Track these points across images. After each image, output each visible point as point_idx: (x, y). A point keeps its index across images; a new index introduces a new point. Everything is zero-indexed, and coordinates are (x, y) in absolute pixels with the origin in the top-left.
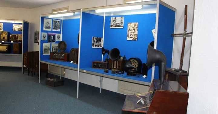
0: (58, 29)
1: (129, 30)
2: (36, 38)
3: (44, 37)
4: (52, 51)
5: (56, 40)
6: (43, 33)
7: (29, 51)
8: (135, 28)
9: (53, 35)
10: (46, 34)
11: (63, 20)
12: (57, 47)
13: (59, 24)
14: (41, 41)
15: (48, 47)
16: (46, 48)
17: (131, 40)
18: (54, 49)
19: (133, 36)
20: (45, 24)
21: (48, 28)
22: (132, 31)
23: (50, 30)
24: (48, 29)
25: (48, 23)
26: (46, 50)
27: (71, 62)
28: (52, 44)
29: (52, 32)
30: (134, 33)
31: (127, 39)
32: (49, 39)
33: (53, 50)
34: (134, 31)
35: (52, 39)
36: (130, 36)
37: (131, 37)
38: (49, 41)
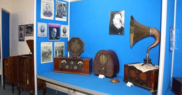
0: (64, 17)
2: (21, 34)
3: (42, 31)
4: (56, 56)
5: (61, 37)
6: (40, 24)
7: (11, 55)
9: (56, 28)
10: (45, 26)
11: (70, 3)
12: (63, 47)
13: (65, 8)
14: (38, 38)
15: (50, 50)
16: (46, 50)
18: (59, 51)
20: (43, 6)
21: (47, 14)
23: (52, 18)
24: (49, 17)
25: (48, 6)
26: (46, 55)
27: (98, 75)
28: (55, 43)
29: (54, 21)
32: (50, 34)
33: (56, 53)
35: (56, 34)
38: (51, 38)
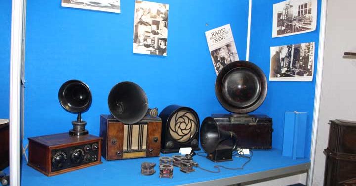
1: (141, 22)
8: (160, 19)
17: (149, 53)
19: (153, 41)
22: (148, 27)
30: (155, 33)
31: (135, 51)
34: (158, 28)
36: (145, 40)
37: (148, 46)
